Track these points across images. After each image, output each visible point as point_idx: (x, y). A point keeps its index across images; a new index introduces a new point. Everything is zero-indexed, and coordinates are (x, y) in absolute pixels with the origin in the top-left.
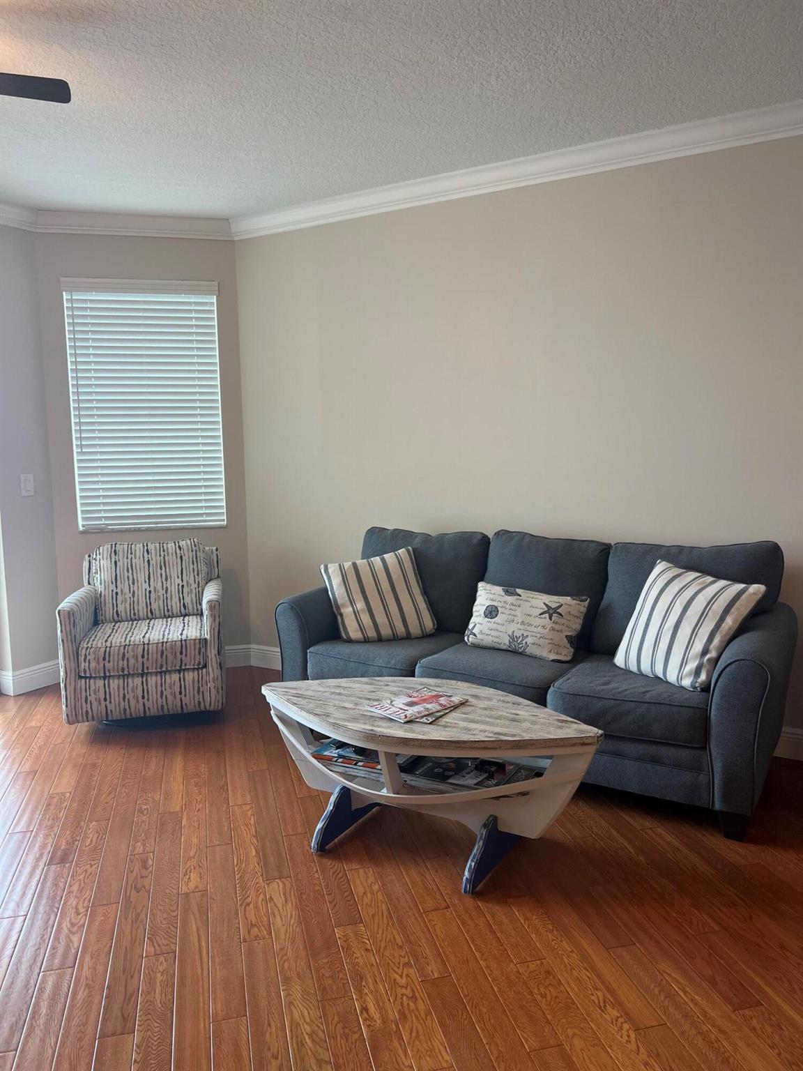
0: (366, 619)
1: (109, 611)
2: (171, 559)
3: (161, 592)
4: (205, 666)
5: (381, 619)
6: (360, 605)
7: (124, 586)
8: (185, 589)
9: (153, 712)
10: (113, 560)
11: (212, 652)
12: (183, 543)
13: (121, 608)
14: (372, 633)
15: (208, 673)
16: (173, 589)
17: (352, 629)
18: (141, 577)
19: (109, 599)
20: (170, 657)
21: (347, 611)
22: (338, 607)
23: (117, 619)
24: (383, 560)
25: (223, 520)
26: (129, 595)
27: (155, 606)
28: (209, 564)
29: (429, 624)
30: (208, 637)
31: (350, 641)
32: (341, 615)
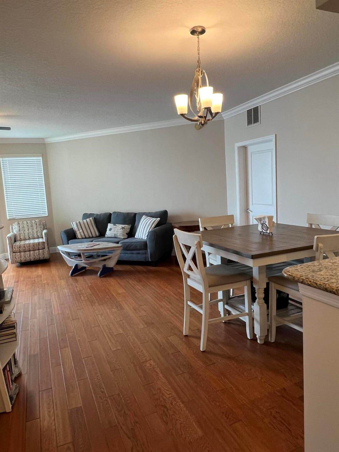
0: (82, 234)
1: (18, 238)
2: (34, 225)
3: (32, 233)
4: (44, 248)
5: (86, 233)
6: (81, 231)
7: (22, 232)
8: (38, 232)
9: (32, 260)
10: (19, 226)
11: (46, 245)
12: (36, 221)
13: (21, 237)
14: (84, 237)
15: (45, 250)
16: (35, 232)
17: (79, 236)
18: (26, 229)
19: (18, 235)
20: (36, 247)
21: (78, 232)
22: (76, 232)
23: (21, 240)
24: (86, 220)
25: (47, 215)
26: (23, 234)
27: (30, 236)
28: (44, 225)
29: (97, 234)
30: (45, 241)
31: (79, 239)
32: (76, 233)
